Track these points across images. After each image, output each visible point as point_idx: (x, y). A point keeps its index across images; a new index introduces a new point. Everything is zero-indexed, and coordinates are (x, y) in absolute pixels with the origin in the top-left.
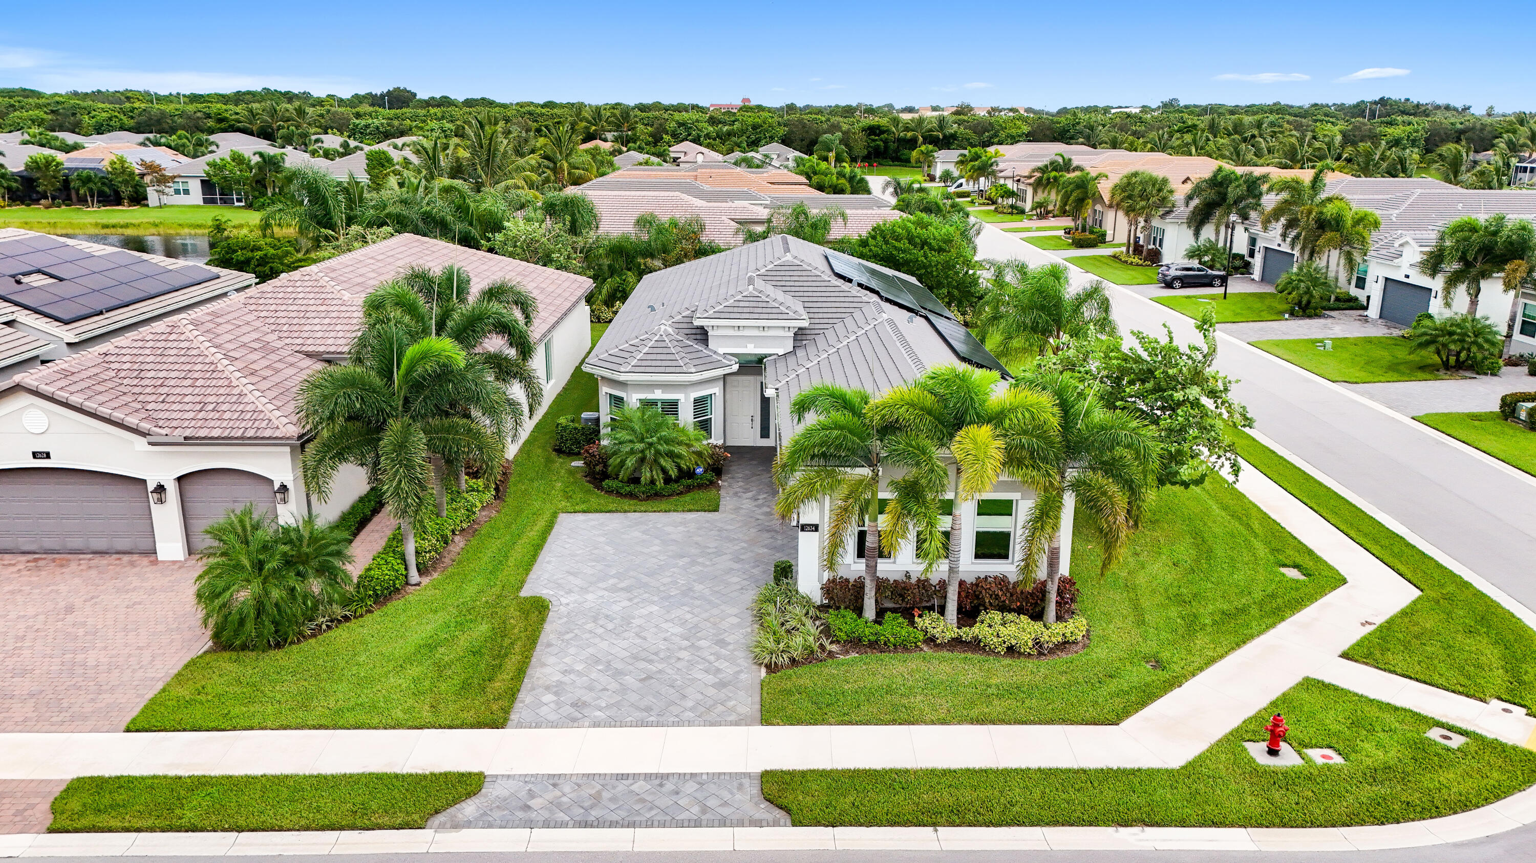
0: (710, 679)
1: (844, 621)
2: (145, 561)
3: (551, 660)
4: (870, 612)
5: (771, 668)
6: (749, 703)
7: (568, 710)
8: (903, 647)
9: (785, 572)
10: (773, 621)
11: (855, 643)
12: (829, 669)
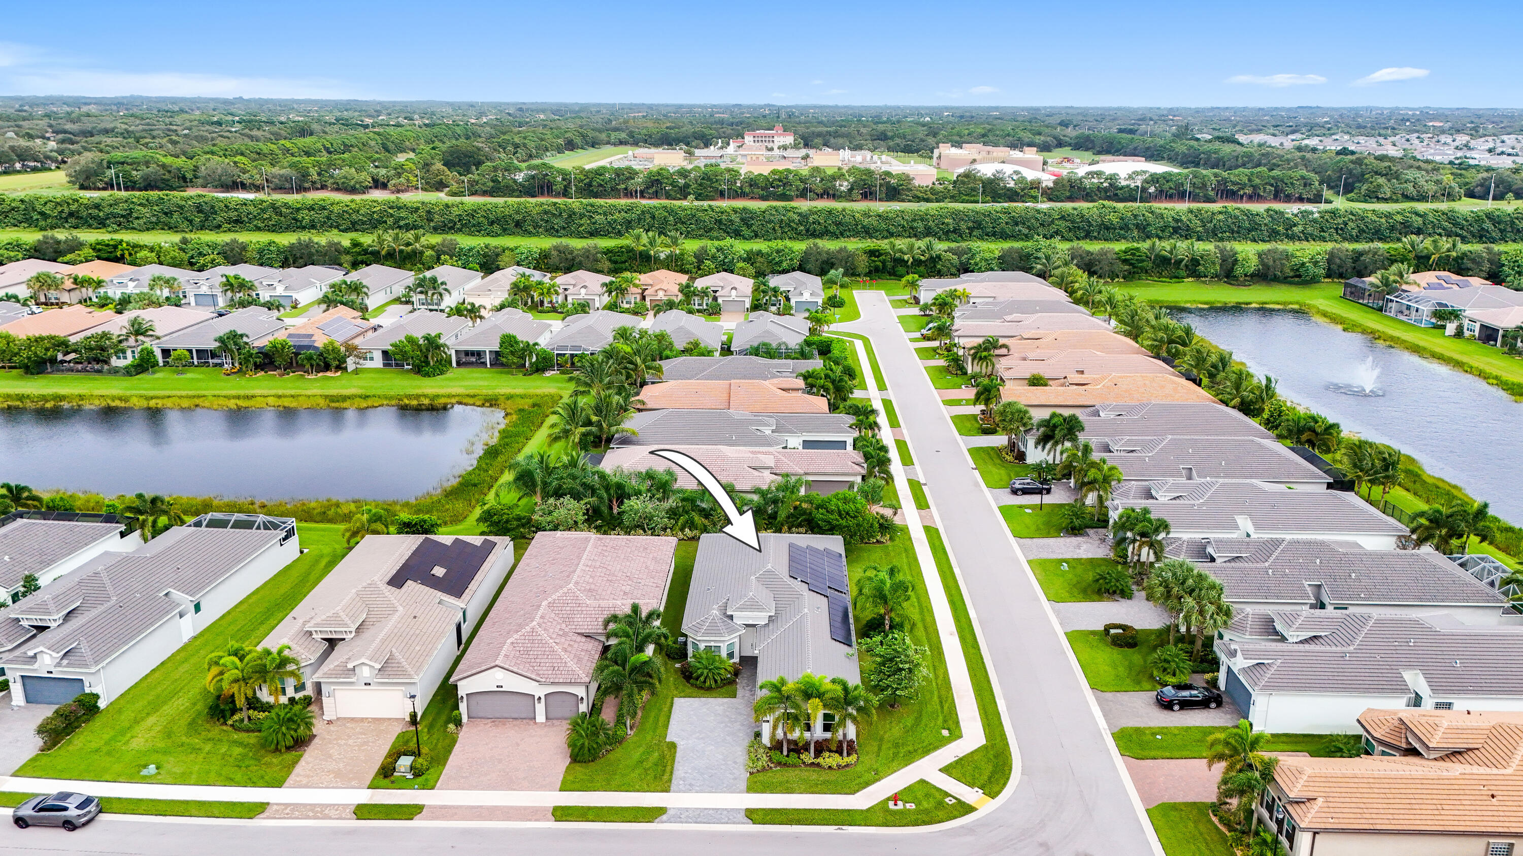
0: (731, 777)
1: (776, 756)
2: (532, 723)
3: (681, 768)
4: (785, 753)
5: (751, 774)
6: (743, 785)
7: (688, 787)
8: (794, 766)
9: (758, 735)
10: (752, 755)
11: (779, 764)
12: (770, 774)
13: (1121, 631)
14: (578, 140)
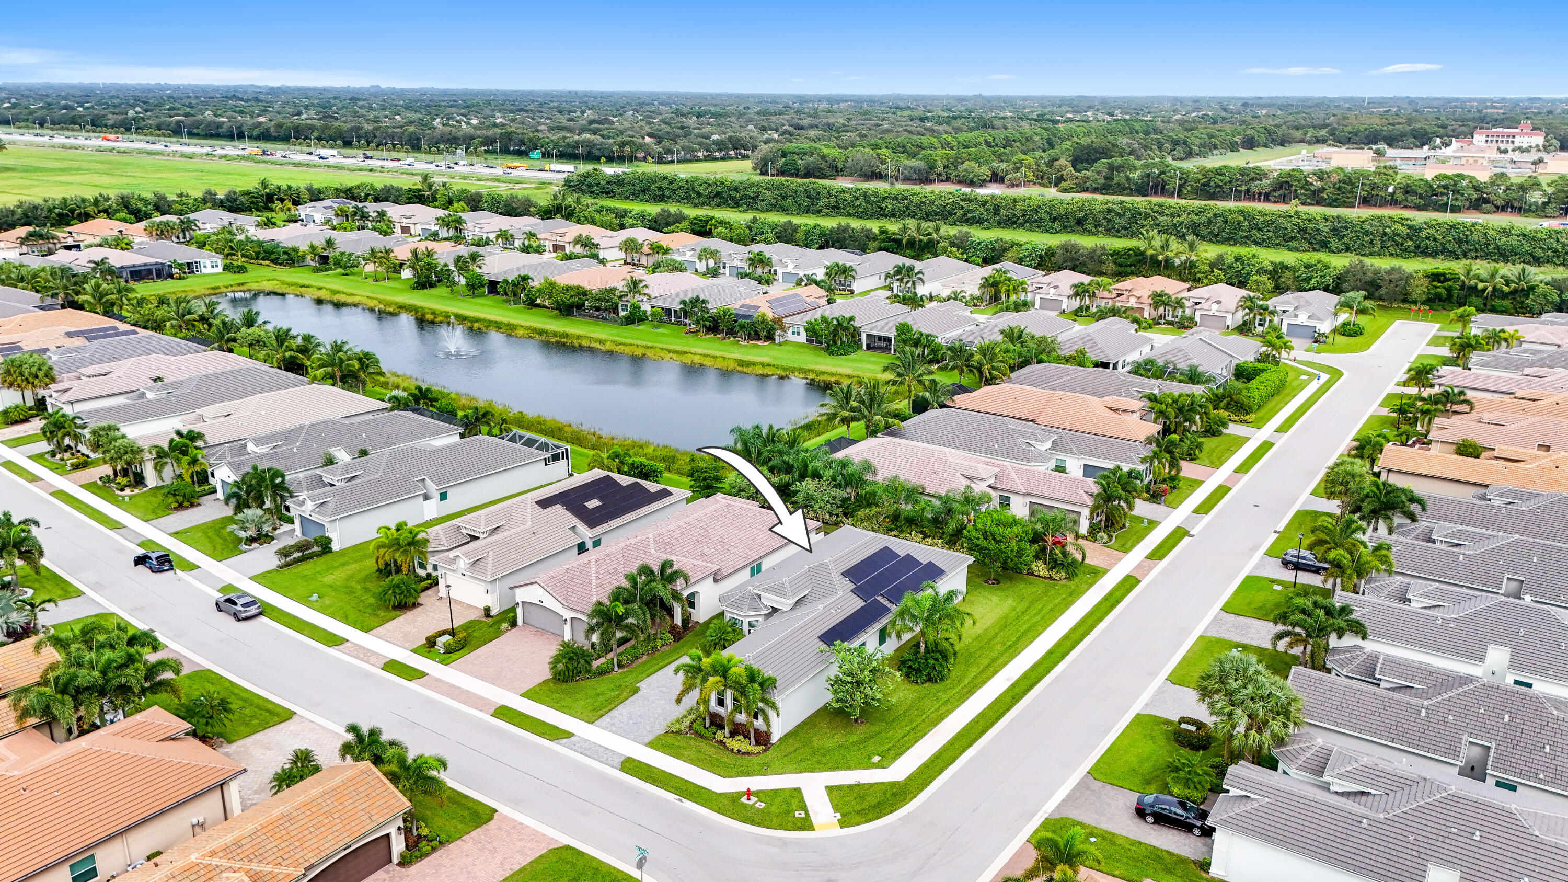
0: (649, 729)
1: (699, 725)
4: (707, 725)
5: (666, 732)
7: (611, 726)
11: (696, 732)
12: (680, 738)
13: (1193, 728)
14: (1262, 138)
